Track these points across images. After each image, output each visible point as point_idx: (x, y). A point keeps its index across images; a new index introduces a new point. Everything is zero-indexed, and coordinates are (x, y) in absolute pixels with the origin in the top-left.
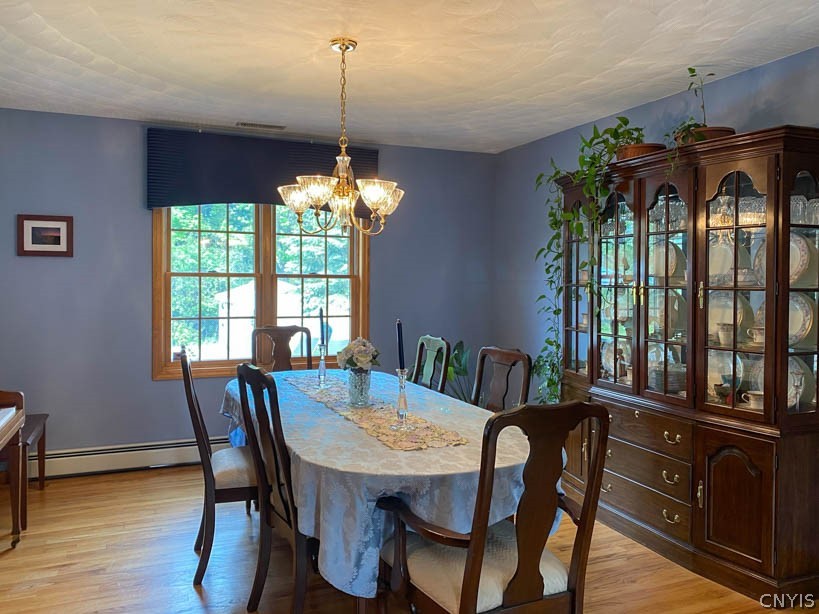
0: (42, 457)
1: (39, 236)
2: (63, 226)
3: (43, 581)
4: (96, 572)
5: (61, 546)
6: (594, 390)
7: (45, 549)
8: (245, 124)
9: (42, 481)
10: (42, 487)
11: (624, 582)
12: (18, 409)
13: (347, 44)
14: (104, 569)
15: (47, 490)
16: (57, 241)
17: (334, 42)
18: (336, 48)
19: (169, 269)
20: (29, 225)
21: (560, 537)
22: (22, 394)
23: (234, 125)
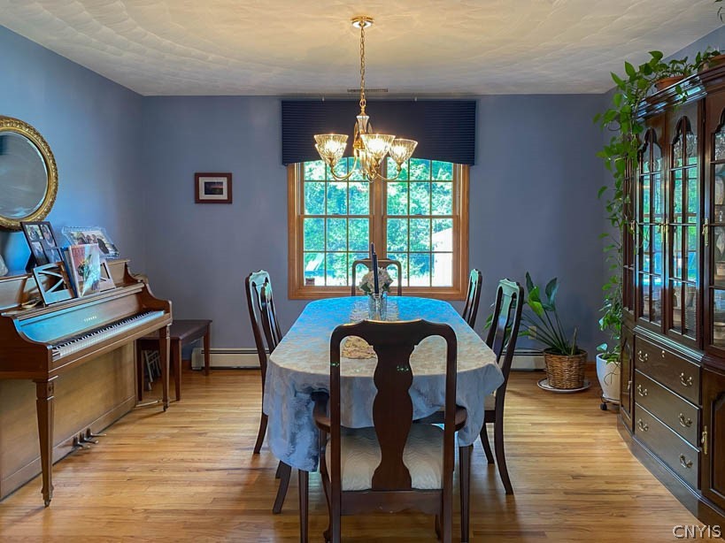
0: (207, 352)
1: (210, 189)
2: (224, 180)
3: (166, 435)
4: (200, 434)
5: (189, 414)
6: (638, 328)
7: (182, 415)
8: (355, 91)
9: (207, 370)
10: (207, 374)
11: (612, 515)
12: (165, 313)
13: (363, 20)
14: (206, 433)
15: (210, 377)
16: (221, 192)
17: (354, 20)
18: (356, 25)
19: (302, 212)
20: (202, 181)
21: (583, 467)
22: (170, 302)
23: (346, 92)
